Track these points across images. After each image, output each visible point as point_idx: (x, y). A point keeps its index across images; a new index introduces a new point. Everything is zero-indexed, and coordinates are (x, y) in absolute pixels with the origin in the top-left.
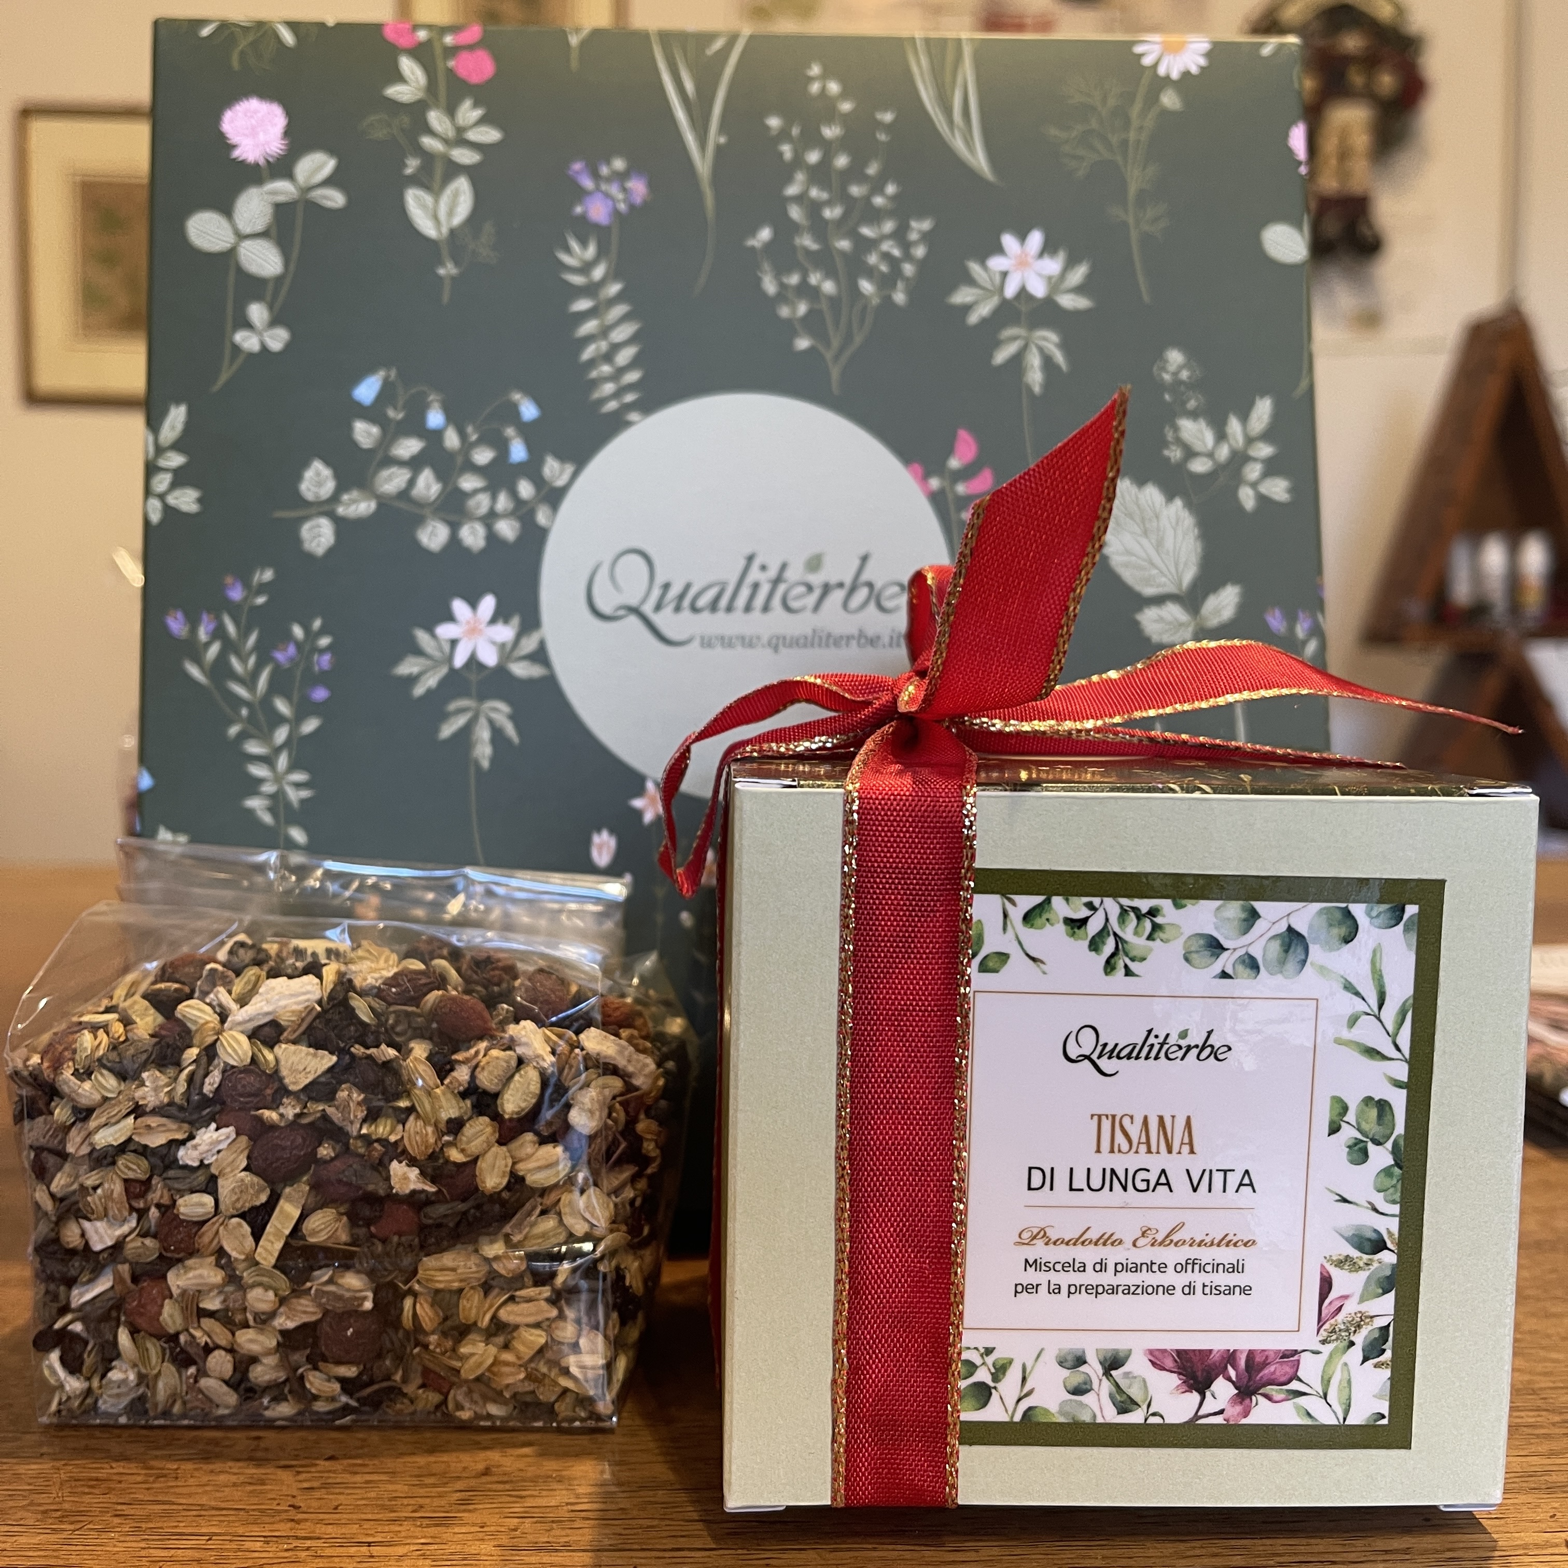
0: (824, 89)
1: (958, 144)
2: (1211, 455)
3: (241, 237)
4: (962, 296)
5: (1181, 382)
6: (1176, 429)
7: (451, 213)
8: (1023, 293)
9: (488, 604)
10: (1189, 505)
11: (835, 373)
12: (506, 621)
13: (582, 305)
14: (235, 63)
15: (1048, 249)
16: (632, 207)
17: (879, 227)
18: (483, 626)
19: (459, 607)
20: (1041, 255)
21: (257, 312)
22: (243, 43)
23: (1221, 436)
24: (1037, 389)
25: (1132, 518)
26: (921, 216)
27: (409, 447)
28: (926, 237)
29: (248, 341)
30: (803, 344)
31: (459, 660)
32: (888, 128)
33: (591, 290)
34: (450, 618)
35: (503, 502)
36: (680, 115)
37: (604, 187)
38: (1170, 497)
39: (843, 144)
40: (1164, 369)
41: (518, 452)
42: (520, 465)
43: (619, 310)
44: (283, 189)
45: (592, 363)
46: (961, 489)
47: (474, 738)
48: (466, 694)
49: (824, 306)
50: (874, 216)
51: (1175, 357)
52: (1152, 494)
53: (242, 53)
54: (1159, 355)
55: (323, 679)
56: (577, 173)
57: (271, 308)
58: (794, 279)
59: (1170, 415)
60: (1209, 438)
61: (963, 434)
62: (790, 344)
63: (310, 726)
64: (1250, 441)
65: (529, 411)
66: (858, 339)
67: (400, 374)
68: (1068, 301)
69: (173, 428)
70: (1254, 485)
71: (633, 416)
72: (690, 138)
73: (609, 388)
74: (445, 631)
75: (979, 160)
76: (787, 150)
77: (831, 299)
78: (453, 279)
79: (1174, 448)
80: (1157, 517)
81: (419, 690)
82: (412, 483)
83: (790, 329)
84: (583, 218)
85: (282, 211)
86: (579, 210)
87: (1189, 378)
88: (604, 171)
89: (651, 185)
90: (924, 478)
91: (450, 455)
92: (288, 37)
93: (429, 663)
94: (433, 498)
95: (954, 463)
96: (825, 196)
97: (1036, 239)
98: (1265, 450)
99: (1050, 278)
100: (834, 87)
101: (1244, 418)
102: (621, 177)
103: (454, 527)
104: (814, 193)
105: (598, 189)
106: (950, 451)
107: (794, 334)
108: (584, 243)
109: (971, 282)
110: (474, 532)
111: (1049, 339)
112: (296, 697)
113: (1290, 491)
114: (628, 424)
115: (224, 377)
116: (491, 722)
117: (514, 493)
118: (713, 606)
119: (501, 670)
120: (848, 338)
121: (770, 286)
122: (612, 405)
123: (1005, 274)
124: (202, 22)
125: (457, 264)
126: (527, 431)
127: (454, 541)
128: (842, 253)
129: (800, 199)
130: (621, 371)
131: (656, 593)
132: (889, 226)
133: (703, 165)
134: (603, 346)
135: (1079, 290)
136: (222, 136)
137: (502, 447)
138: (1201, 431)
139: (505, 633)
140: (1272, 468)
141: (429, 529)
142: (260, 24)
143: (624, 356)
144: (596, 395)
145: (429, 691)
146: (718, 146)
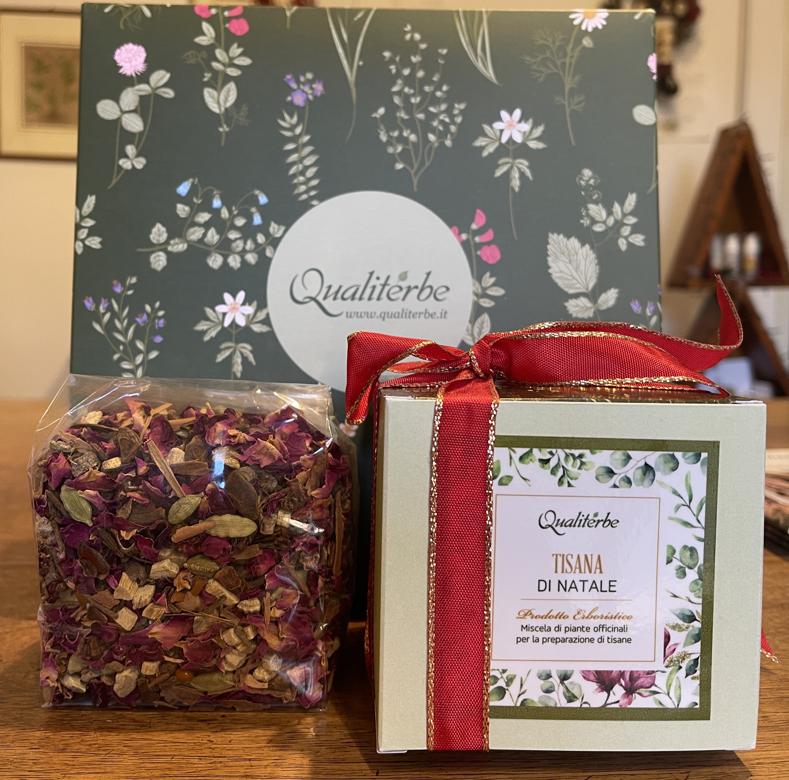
0: (412, 37)
1: (480, 65)
2: (604, 222)
3: (123, 112)
4: (480, 142)
5: (591, 185)
6: (587, 209)
7: (226, 100)
8: (510, 140)
9: (241, 295)
10: (592, 248)
11: (415, 181)
12: (250, 305)
13: (290, 146)
14: (122, 27)
15: (523, 118)
16: (315, 97)
17: (439, 107)
18: (239, 306)
19: (227, 297)
20: (520, 121)
21: (130, 150)
22: (125, 16)
23: (610, 213)
24: (517, 189)
25: (564, 254)
26: (459, 102)
27: (204, 217)
28: (462, 112)
29: (126, 164)
30: (399, 166)
31: (227, 323)
32: (444, 57)
33: (294, 139)
34: (223, 302)
35: (250, 245)
36: (340, 51)
37: (302, 87)
38: (583, 245)
39: (422, 65)
40: (581, 179)
41: (257, 220)
42: (259, 226)
43: (309, 149)
44: (144, 88)
45: (295, 176)
46: (477, 239)
47: (233, 362)
48: (230, 340)
49: (410, 147)
50: (436, 102)
51: (587, 173)
52: (574, 242)
53: (125, 20)
54: (579, 172)
55: (160, 332)
56: (288, 80)
57: (137, 148)
58: (396, 134)
59: (584, 203)
60: (604, 213)
61: (478, 211)
62: (393, 166)
63: (153, 355)
64: (624, 215)
65: (263, 199)
66: (427, 164)
67: (199, 181)
68: (533, 145)
69: (89, 207)
70: (626, 238)
71: (314, 202)
72: (345, 62)
73: (303, 188)
74: (220, 309)
75: (490, 73)
76: (393, 68)
77: (413, 143)
78: (226, 133)
79: (586, 218)
80: (577, 254)
81: (207, 338)
82: (205, 235)
83: (393, 159)
84: (291, 102)
85: (143, 99)
86: (289, 98)
87: (594, 183)
88: (302, 79)
89: (324, 86)
90: (459, 235)
91: (224, 222)
92: (148, 13)
93: (212, 324)
94: (215, 243)
95: (474, 226)
96: (412, 91)
97: (518, 113)
98: (632, 220)
99: (525, 133)
100: (417, 37)
101: (622, 204)
102: (310, 82)
103: (225, 257)
104: (406, 90)
105: (299, 88)
106: (472, 221)
107: (395, 161)
108: (291, 116)
109: (485, 135)
110: (235, 260)
111: (523, 164)
112: (146, 341)
113: (645, 240)
114: (313, 206)
115: (114, 182)
116: (242, 354)
117: (255, 241)
118: (353, 297)
119: (247, 328)
120: (422, 164)
121: (383, 138)
122: (304, 197)
123: (502, 131)
124: (107, 5)
125: (228, 126)
126: (262, 209)
127: (225, 264)
128: (420, 120)
129: (399, 93)
130: (309, 180)
131: (324, 290)
132: (443, 107)
133: (351, 76)
134: (301, 167)
135: (539, 139)
136: (115, 62)
137: (250, 218)
138: (600, 210)
139: (249, 310)
140: (635, 229)
141: (213, 258)
142: (134, 6)
143: (310, 172)
144: (296, 192)
145: (212, 338)
146: (359, 67)
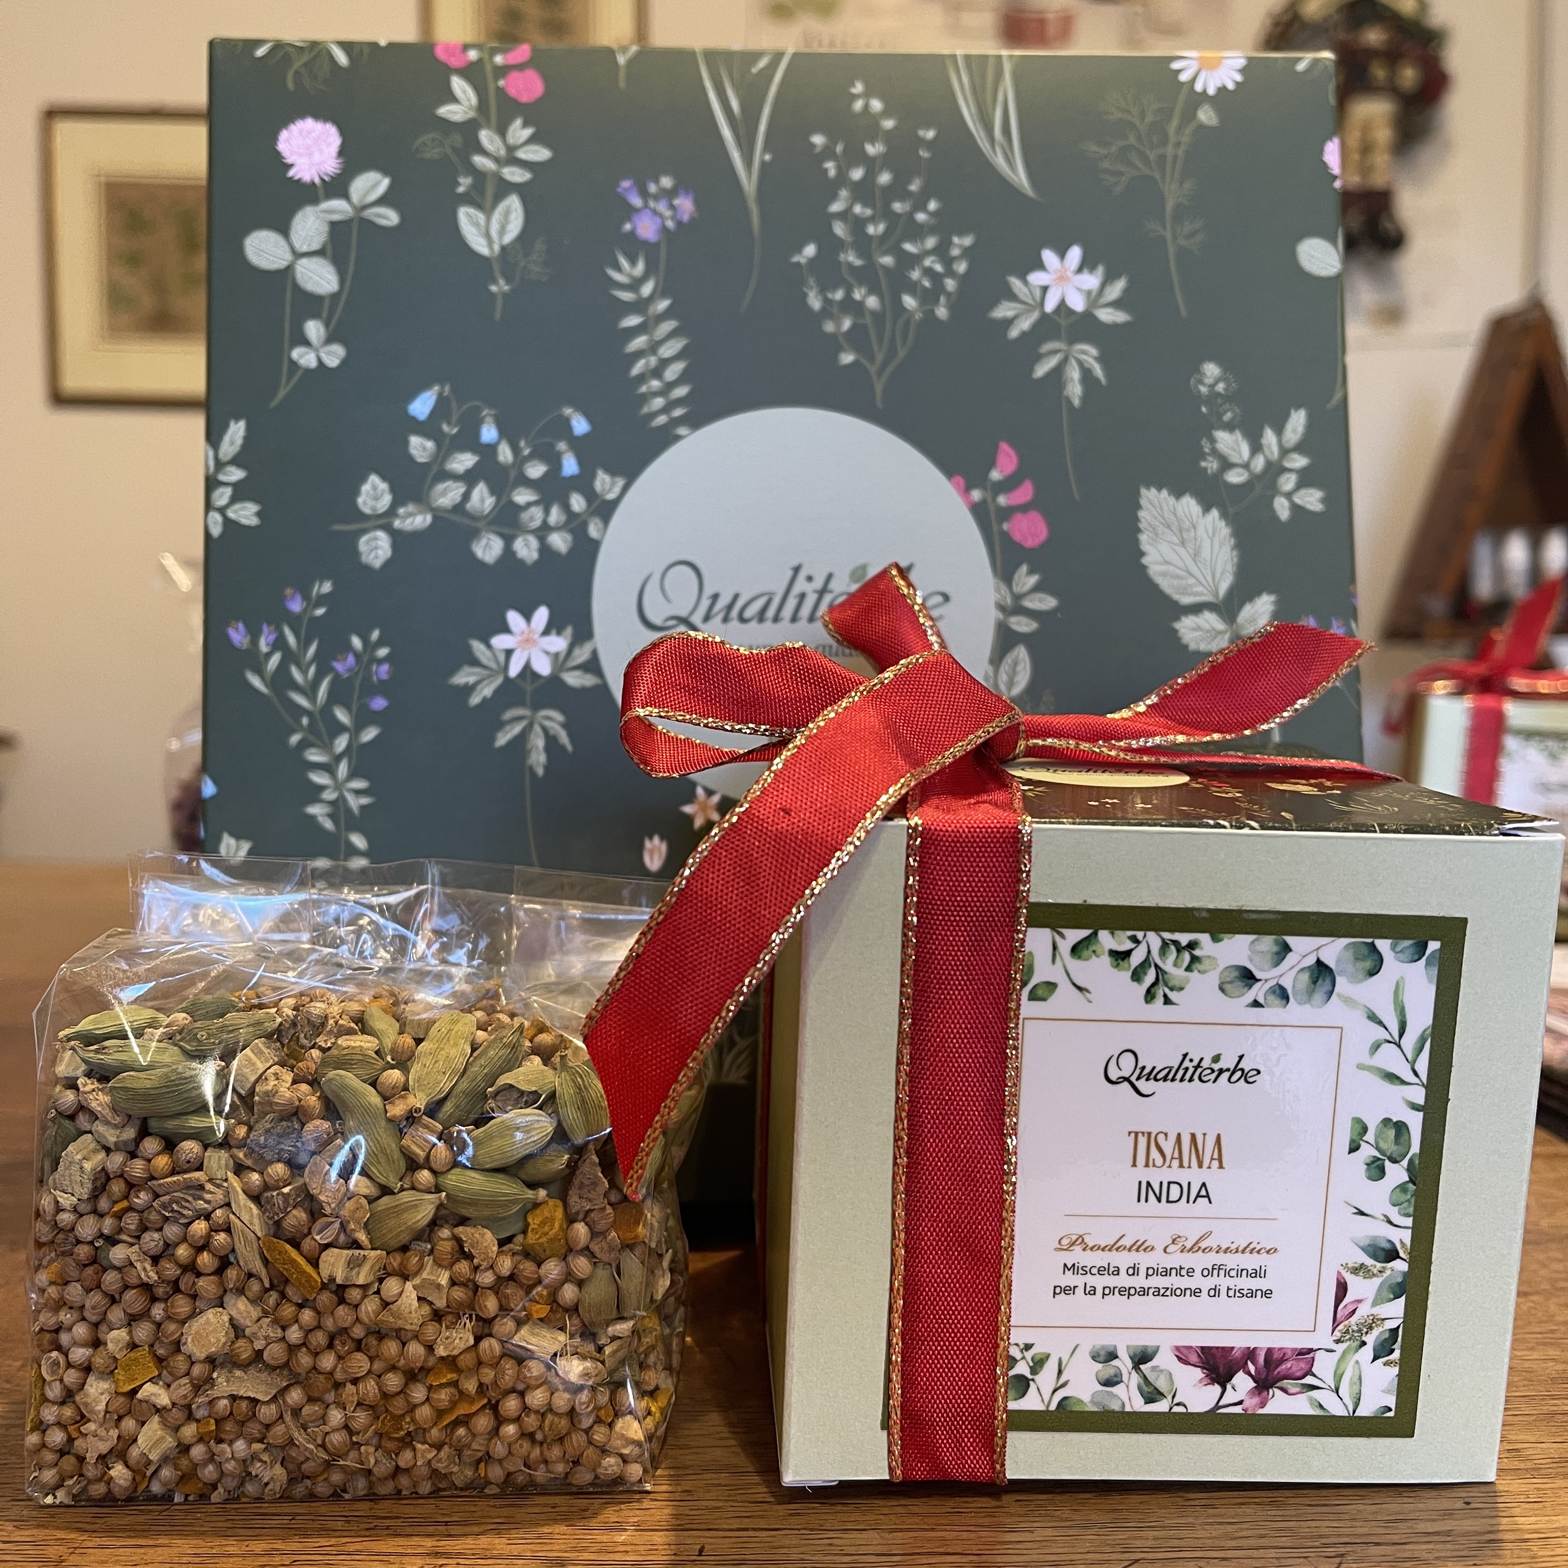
0: (866, 106)
1: (1000, 161)
2: (1246, 466)
3: (298, 255)
4: (1003, 311)
5: (1219, 394)
6: (1213, 441)
7: (502, 231)
8: (1062, 306)
9: (542, 615)
10: (1224, 515)
11: (879, 388)
12: (559, 633)
13: (632, 321)
14: (290, 85)
15: (1086, 264)
16: (679, 224)
17: (922, 243)
18: (536, 636)
19: (514, 618)
20: (1080, 270)
21: (314, 329)
22: (297, 65)
23: (1256, 448)
24: (1076, 402)
25: (1169, 527)
26: (961, 233)
27: (464, 461)
28: (967, 253)
29: (305, 358)
30: (847, 358)
31: (514, 670)
32: (929, 145)
33: (640, 306)
34: (505, 629)
35: (556, 515)
36: (726, 133)
37: (652, 204)
38: (1206, 509)
39: (885, 161)
40: (1201, 382)
41: (570, 466)
42: (572, 477)
43: (668, 326)
44: (338, 208)
45: (642, 378)
46: (1002, 500)
47: (529, 746)
48: (521, 703)
49: (868, 320)
50: (917, 232)
51: (1211, 370)
52: (1189, 505)
53: (297, 73)
54: (1197, 370)
55: (382, 688)
56: (626, 190)
57: (327, 325)
58: (839, 295)
59: (1207, 428)
60: (1245, 449)
61: (1004, 446)
62: (835, 359)
63: (369, 734)
64: (1285, 452)
65: (580, 425)
66: (902, 354)
67: (453, 390)
68: (1106, 315)
69: (232, 443)
70: (1289, 495)
71: (682, 431)
72: (736, 156)
73: (658, 403)
74: (500, 642)
75: (1020, 177)
76: (830, 167)
77: (873, 313)
78: (505, 295)
79: (1210, 459)
80: (1194, 527)
81: (475, 700)
82: (466, 496)
83: (835, 344)
84: (632, 233)
85: (337, 229)
86: (628, 227)
87: (1226, 389)
88: (652, 188)
89: (697, 203)
90: (967, 490)
91: (504, 469)
92: (342, 58)
93: (485, 672)
94: (487, 512)
95: (995, 475)
96: (869, 212)
97: (1075, 254)
98: (1299, 461)
99: (1089, 293)
100: (876, 105)
101: (1279, 431)
102: (669, 195)
103: (509, 540)
104: (858, 209)
105: (646, 206)
106: (992, 464)
107: (839, 349)
108: (633, 262)
109: (1012, 297)
110: (527, 545)
111: (1088, 353)
112: (354, 708)
113: (1323, 501)
114: (678, 438)
115: (282, 393)
116: (545, 730)
117: (566, 507)
118: (761, 617)
119: (555, 680)
120: (892, 353)
121: (815, 303)
122: (662, 420)
123: (1045, 289)
124: (258, 43)
125: (508, 281)
126: (578, 445)
127: (508, 553)
128: (885, 268)
129: (844, 215)
130: (670, 386)
131: (705, 603)
132: (931, 242)
133: (749, 182)
134: (653, 361)
135: (1116, 304)
136: (278, 155)
137: (554, 461)
138: (1236, 442)
139: (558, 643)
140: (1306, 479)
141: (484, 542)
142: (314, 44)
143: (673, 372)
144: (645, 410)
145: (485, 700)
146: (763, 164)
